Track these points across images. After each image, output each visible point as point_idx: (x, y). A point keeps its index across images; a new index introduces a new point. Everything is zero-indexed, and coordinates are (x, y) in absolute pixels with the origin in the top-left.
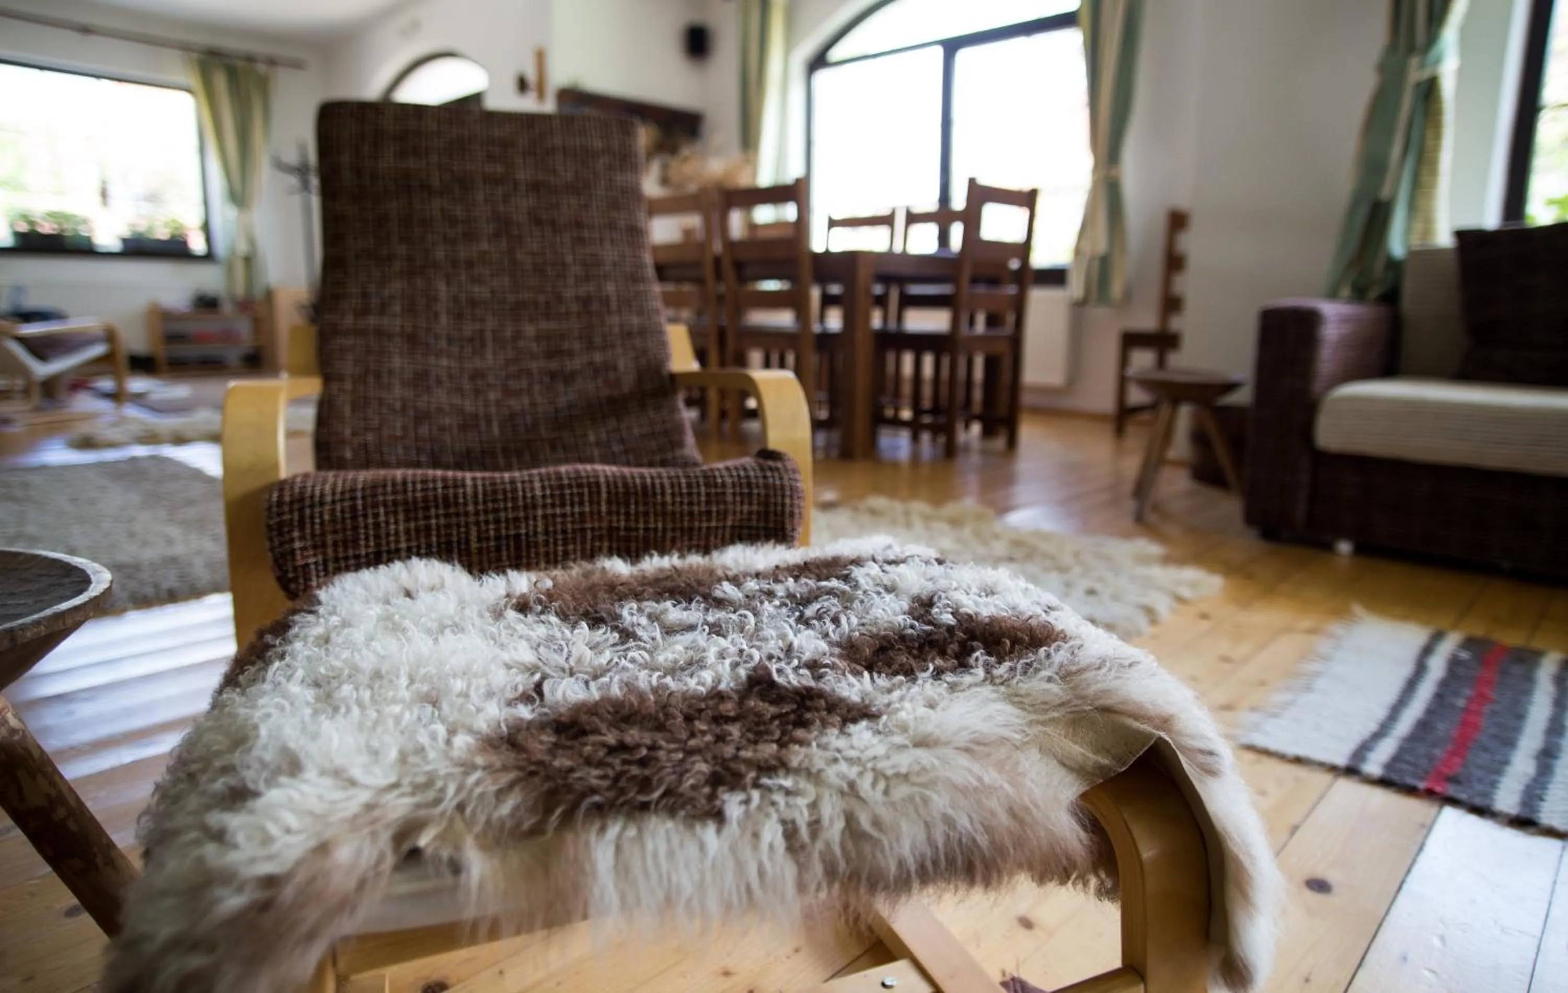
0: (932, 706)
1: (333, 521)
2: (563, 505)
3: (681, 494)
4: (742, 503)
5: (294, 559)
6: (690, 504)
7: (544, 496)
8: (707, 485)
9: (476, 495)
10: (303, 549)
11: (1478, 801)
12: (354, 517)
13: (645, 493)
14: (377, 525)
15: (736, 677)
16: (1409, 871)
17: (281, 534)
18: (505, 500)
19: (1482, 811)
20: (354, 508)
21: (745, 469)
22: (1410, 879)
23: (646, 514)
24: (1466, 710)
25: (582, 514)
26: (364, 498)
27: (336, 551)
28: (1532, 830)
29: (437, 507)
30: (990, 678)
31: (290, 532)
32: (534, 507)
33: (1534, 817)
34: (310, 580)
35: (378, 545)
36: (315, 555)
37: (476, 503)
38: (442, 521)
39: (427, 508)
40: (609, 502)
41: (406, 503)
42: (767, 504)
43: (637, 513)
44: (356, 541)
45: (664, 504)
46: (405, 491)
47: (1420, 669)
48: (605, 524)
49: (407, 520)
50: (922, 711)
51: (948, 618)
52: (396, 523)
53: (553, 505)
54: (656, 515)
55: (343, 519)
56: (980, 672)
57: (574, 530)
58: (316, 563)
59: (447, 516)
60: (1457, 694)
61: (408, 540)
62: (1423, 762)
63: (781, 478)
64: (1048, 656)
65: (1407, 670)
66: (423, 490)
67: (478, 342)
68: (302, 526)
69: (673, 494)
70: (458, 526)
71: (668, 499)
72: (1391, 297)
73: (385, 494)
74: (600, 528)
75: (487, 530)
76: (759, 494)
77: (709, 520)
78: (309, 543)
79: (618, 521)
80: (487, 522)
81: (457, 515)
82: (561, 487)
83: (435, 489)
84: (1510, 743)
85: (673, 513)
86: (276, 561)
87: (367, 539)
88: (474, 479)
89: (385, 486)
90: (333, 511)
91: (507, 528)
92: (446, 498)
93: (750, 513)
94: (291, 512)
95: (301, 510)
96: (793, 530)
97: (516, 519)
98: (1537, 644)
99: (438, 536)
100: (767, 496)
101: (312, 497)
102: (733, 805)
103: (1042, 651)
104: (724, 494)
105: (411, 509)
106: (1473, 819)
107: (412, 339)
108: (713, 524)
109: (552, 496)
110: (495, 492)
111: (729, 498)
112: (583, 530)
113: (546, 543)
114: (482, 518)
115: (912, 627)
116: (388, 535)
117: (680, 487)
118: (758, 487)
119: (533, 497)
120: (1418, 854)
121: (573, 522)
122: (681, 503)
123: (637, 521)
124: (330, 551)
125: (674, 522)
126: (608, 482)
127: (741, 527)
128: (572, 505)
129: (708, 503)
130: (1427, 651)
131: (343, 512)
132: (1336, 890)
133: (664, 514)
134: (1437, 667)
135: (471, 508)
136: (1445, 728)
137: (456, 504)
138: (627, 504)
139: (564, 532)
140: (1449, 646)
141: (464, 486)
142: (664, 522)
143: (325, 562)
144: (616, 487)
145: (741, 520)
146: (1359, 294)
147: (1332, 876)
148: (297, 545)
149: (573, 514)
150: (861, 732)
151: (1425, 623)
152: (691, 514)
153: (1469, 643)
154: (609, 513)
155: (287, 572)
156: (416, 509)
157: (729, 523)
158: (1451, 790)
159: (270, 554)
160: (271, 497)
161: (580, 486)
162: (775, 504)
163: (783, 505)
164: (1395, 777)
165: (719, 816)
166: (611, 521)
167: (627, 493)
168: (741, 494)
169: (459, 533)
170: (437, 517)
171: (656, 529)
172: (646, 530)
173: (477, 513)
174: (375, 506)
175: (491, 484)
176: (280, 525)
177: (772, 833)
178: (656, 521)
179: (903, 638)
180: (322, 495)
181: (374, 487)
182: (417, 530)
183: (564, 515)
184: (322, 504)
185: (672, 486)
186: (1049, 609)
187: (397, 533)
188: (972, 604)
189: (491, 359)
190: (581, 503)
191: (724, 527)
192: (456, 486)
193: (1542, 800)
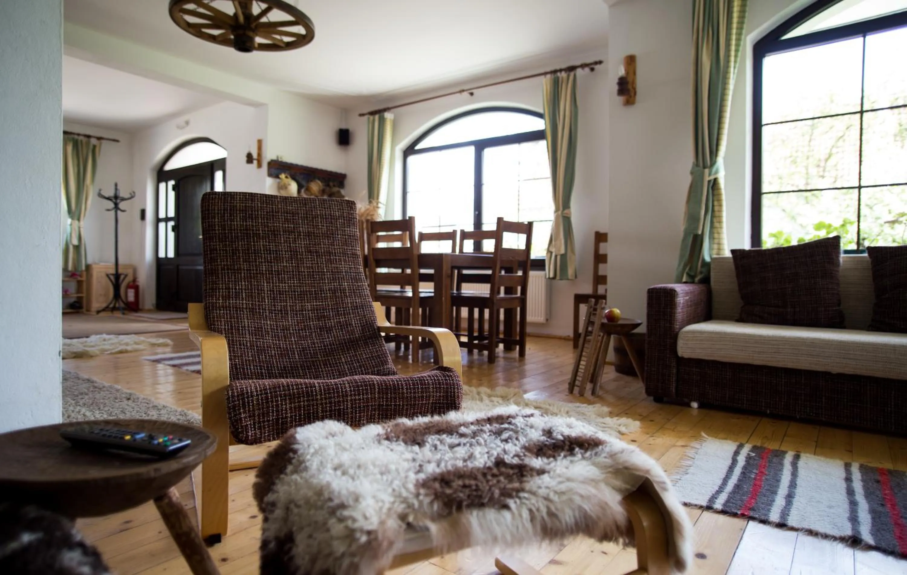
0: (567, 468)
1: (258, 404)
2: (359, 395)
3: (410, 389)
4: (437, 392)
5: (241, 423)
6: (415, 393)
7: (351, 391)
8: (421, 384)
9: (321, 391)
10: (245, 418)
11: (763, 518)
12: (267, 402)
13: (395, 389)
14: (277, 406)
15: (492, 462)
16: (737, 548)
17: (235, 411)
18: (334, 393)
19: (764, 522)
20: (267, 398)
21: (437, 376)
22: (738, 551)
23: (395, 398)
24: (755, 479)
25: (367, 399)
26: (271, 393)
27: (259, 418)
28: (785, 528)
29: (304, 397)
30: (583, 458)
31: (239, 409)
32: (347, 396)
33: (786, 523)
34: (249, 432)
35: (277, 415)
36: (250, 420)
37: (321, 395)
38: (306, 403)
39: (299, 397)
40: (379, 393)
41: (290, 395)
42: (447, 392)
43: (391, 398)
44: (268, 413)
45: (403, 393)
46: (289, 390)
47: (734, 461)
48: (377, 403)
49: (290, 403)
50: (564, 470)
51: (560, 437)
52: (286, 404)
53: (355, 395)
54: (399, 398)
55: (263, 403)
56: (579, 456)
57: (364, 406)
58: (250, 424)
59: (307, 401)
60: (751, 472)
61: (291, 413)
62: (739, 502)
63: (453, 380)
64: (602, 449)
65: (729, 462)
66: (296, 389)
67: (284, 312)
68: (244, 408)
69: (407, 389)
70: (313, 405)
71: (405, 391)
72: (706, 281)
73: (280, 391)
74: (375, 405)
75: (326, 407)
76: (444, 388)
77: (422, 400)
78: (248, 415)
79: (383, 402)
80: (326, 403)
81: (313, 400)
82: (358, 386)
83: (302, 388)
84: (775, 493)
85: (407, 397)
86: (232, 424)
87: (273, 412)
88: (319, 383)
89: (279, 387)
90: (258, 399)
91: (335, 406)
92: (307, 392)
93: (440, 396)
94: (239, 400)
95: (243, 399)
96: (459, 404)
97: (339, 402)
98: (783, 448)
99: (304, 411)
100: (447, 388)
101: (247, 393)
102: (511, 503)
103: (600, 447)
104: (429, 388)
105: (292, 398)
106: (761, 526)
107: (252, 310)
108: (424, 402)
109: (354, 390)
110: (329, 389)
111: (431, 390)
112: (368, 406)
113: (352, 412)
114: (324, 401)
115: (547, 441)
116: (282, 410)
117: (410, 385)
118: (443, 384)
119: (346, 391)
120: (740, 541)
121: (363, 403)
122: (411, 393)
123: (391, 402)
124: (256, 418)
125: (407, 401)
126: (378, 383)
127: (436, 403)
128: (363, 395)
129: (422, 392)
130: (737, 453)
131: (262, 400)
132: (708, 558)
133: (403, 398)
134: (741, 460)
135: (319, 397)
136: (747, 487)
137: (312, 396)
138: (387, 394)
139: (360, 407)
140: (745, 451)
141: (315, 387)
142: (403, 401)
143: (254, 423)
144: (382, 386)
145: (436, 400)
146: (691, 280)
147: (706, 552)
148: (243, 416)
149: (363, 399)
150: (545, 477)
151: (735, 441)
152: (415, 397)
153: (755, 448)
154: (379, 398)
155: (238, 428)
156: (294, 398)
157: (431, 402)
158: (751, 514)
159: (229, 420)
160: (228, 393)
161: (366, 386)
162: (451, 392)
163: (454, 392)
164: (728, 509)
165: (506, 507)
166: (380, 402)
167: (387, 389)
168: (436, 388)
169: (313, 409)
170: (304, 401)
171: (399, 405)
172: (395, 405)
173: (321, 399)
174: (276, 397)
175: (327, 386)
176: (234, 407)
177: (525, 514)
178: (399, 402)
179: (546, 445)
180: (251, 392)
181: (275, 388)
182: (295, 408)
183: (360, 399)
184: (252, 396)
185: (406, 385)
186: (596, 433)
187: (286, 410)
188: (567, 432)
189: (290, 321)
190: (367, 394)
191: (429, 403)
192: (311, 387)
193: (789, 516)
